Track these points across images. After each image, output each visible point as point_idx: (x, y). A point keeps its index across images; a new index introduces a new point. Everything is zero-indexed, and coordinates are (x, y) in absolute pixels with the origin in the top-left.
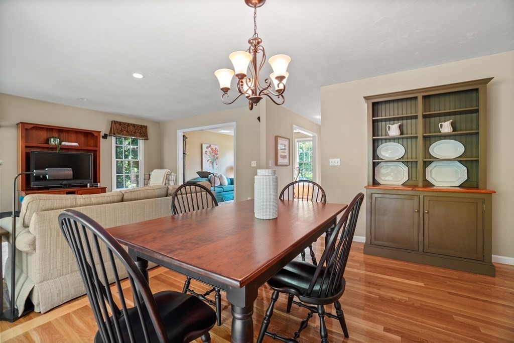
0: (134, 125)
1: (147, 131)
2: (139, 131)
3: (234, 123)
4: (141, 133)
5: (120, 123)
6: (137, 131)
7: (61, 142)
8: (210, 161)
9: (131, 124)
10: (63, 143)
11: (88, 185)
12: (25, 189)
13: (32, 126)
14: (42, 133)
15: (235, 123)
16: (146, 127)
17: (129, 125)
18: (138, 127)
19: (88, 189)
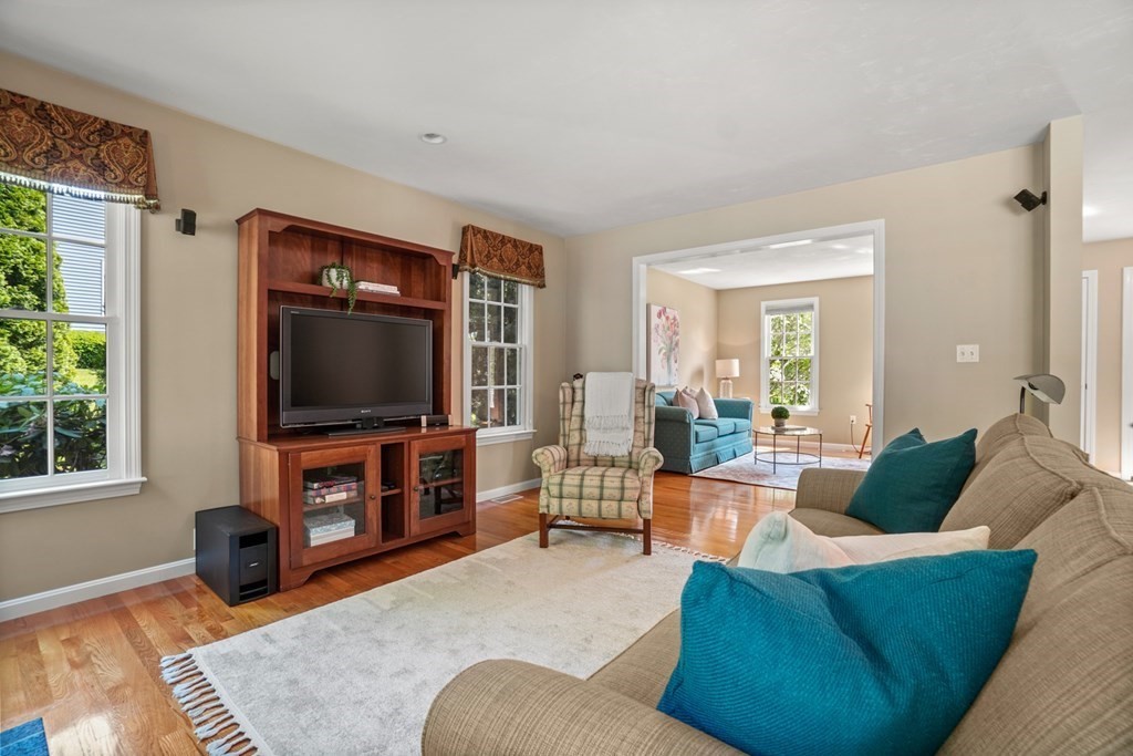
0: (515, 243)
1: (541, 260)
2: (526, 261)
3: (879, 224)
4: (529, 267)
5: (486, 234)
6: (521, 260)
7: (353, 282)
8: (664, 351)
9: (510, 240)
10: (363, 286)
11: (424, 418)
12: (265, 432)
13: (286, 224)
14: (299, 254)
15: (882, 221)
16: (539, 249)
17: (504, 240)
18: (523, 247)
19: (425, 437)
